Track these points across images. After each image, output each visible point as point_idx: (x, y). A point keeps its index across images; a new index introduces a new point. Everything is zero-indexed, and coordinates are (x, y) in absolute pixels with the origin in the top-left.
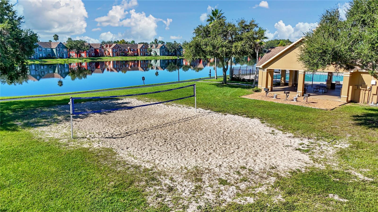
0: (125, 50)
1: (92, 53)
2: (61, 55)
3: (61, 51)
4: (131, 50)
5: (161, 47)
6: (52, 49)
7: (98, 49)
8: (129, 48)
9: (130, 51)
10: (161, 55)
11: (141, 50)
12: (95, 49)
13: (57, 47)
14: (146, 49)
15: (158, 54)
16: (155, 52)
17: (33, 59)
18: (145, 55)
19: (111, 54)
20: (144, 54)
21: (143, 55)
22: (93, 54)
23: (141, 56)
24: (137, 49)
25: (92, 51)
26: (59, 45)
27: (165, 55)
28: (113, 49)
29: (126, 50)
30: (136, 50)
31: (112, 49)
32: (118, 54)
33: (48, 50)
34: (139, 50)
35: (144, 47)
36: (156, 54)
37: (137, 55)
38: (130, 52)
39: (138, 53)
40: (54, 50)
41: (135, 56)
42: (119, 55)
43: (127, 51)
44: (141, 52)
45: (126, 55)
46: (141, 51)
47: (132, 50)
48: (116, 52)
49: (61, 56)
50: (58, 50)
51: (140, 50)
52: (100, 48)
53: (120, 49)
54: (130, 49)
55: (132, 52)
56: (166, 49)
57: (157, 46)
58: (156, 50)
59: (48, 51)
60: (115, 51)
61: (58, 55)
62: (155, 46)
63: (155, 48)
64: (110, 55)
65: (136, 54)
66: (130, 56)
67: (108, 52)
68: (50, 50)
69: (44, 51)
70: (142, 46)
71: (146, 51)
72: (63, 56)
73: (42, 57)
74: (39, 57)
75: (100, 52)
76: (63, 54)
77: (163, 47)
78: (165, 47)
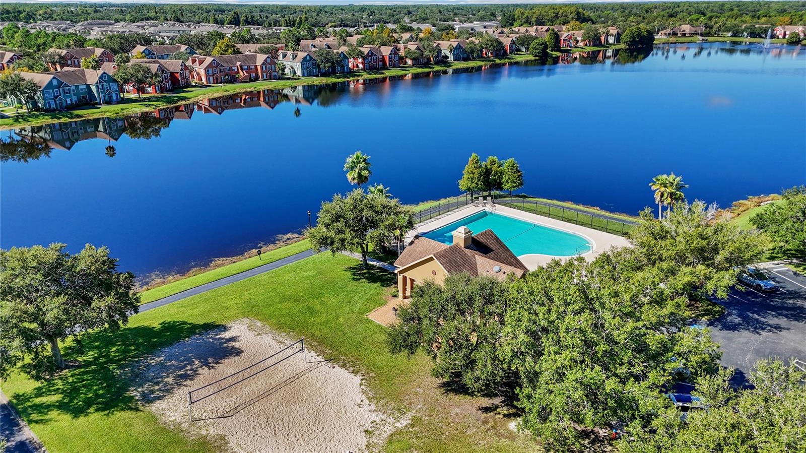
0: (231, 69)
2: (107, 96)
3: (106, 89)
4: (244, 67)
5: (304, 59)
6: (88, 86)
7: (178, 73)
8: (238, 64)
9: (241, 71)
10: (303, 75)
11: (264, 67)
12: (172, 73)
13: (97, 83)
14: (273, 66)
15: (299, 72)
16: (292, 68)
17: (54, 110)
18: (272, 77)
19: (204, 78)
20: (270, 76)
21: (268, 77)
22: (168, 85)
23: (265, 80)
24: (256, 66)
25: (165, 79)
26: (101, 77)
27: (312, 74)
28: (207, 70)
29: (233, 68)
30: (254, 67)
32: (217, 79)
33: (80, 87)
34: (259, 68)
35: (269, 61)
36: (295, 73)
37: (256, 79)
38: (241, 73)
39: (257, 75)
40: (94, 89)
41: (251, 81)
42: (219, 81)
43: (236, 70)
44: (264, 72)
45: (233, 80)
46: (264, 69)
47: (246, 67)
48: (214, 74)
49: (107, 99)
50: (100, 86)
51: (262, 67)
52: (182, 70)
53: (222, 68)
54: (241, 67)
55: (246, 74)
56: (314, 62)
57: (296, 56)
58: (294, 65)
59: (82, 89)
60: (211, 72)
61: (102, 97)
62: (291, 57)
63: (292, 60)
64: (202, 80)
65: (254, 74)
66: (242, 82)
67: (198, 74)
68: (84, 87)
69: (73, 91)
70: (266, 60)
71: (273, 68)
72: (110, 97)
73: (72, 104)
74: (65, 105)
75: (182, 79)
76: (110, 94)
77: (308, 58)
78: (311, 58)
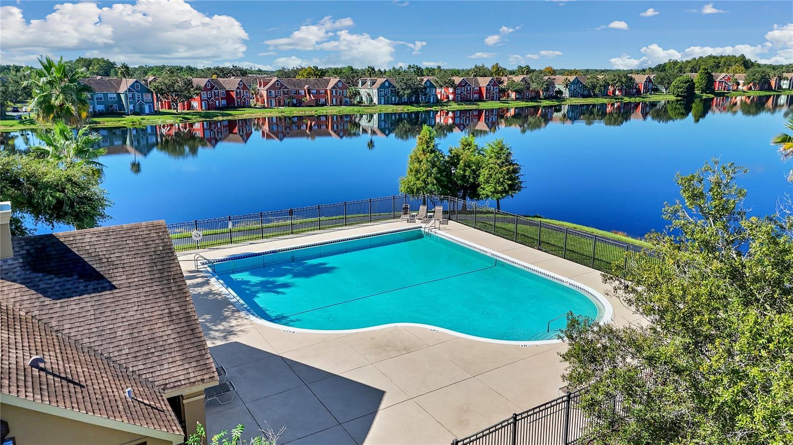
0: (297, 92)
1: (217, 102)
2: (137, 107)
3: (136, 100)
4: (312, 91)
5: (383, 85)
6: (119, 95)
7: (233, 91)
8: (306, 87)
9: (307, 95)
10: (380, 103)
11: (334, 92)
12: (228, 92)
13: (126, 91)
14: (344, 90)
15: (375, 100)
16: (369, 95)
18: (343, 103)
19: (266, 101)
20: (341, 101)
21: (338, 103)
23: (334, 105)
24: (326, 91)
25: (215, 96)
27: (390, 102)
28: (269, 91)
29: (300, 92)
30: (323, 91)
31: (267, 90)
32: (279, 102)
33: (109, 96)
34: (329, 92)
35: (340, 85)
36: (371, 101)
37: (325, 104)
38: (308, 97)
39: (326, 100)
40: (123, 97)
41: (318, 105)
42: (282, 103)
43: (303, 94)
44: (334, 97)
45: (299, 104)
46: (334, 94)
47: (315, 91)
48: (276, 96)
49: (137, 110)
50: (130, 95)
51: (332, 91)
52: (238, 88)
53: (285, 90)
54: (309, 90)
55: (312, 98)
56: (393, 89)
57: (375, 83)
58: (371, 92)
59: (111, 98)
60: (273, 94)
61: (131, 107)
62: (369, 83)
63: (369, 87)
64: (264, 103)
65: (322, 100)
66: (308, 106)
67: (261, 96)
68: (114, 95)
70: (336, 84)
71: (345, 93)
72: (142, 109)
73: (94, 111)
75: (237, 98)
76: (142, 104)
77: (387, 84)
78: (390, 84)
